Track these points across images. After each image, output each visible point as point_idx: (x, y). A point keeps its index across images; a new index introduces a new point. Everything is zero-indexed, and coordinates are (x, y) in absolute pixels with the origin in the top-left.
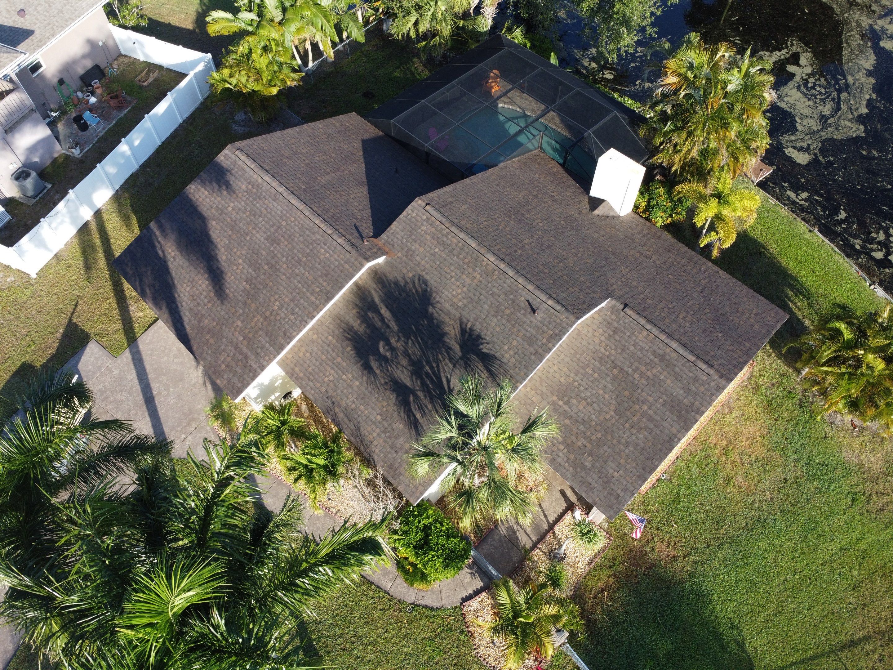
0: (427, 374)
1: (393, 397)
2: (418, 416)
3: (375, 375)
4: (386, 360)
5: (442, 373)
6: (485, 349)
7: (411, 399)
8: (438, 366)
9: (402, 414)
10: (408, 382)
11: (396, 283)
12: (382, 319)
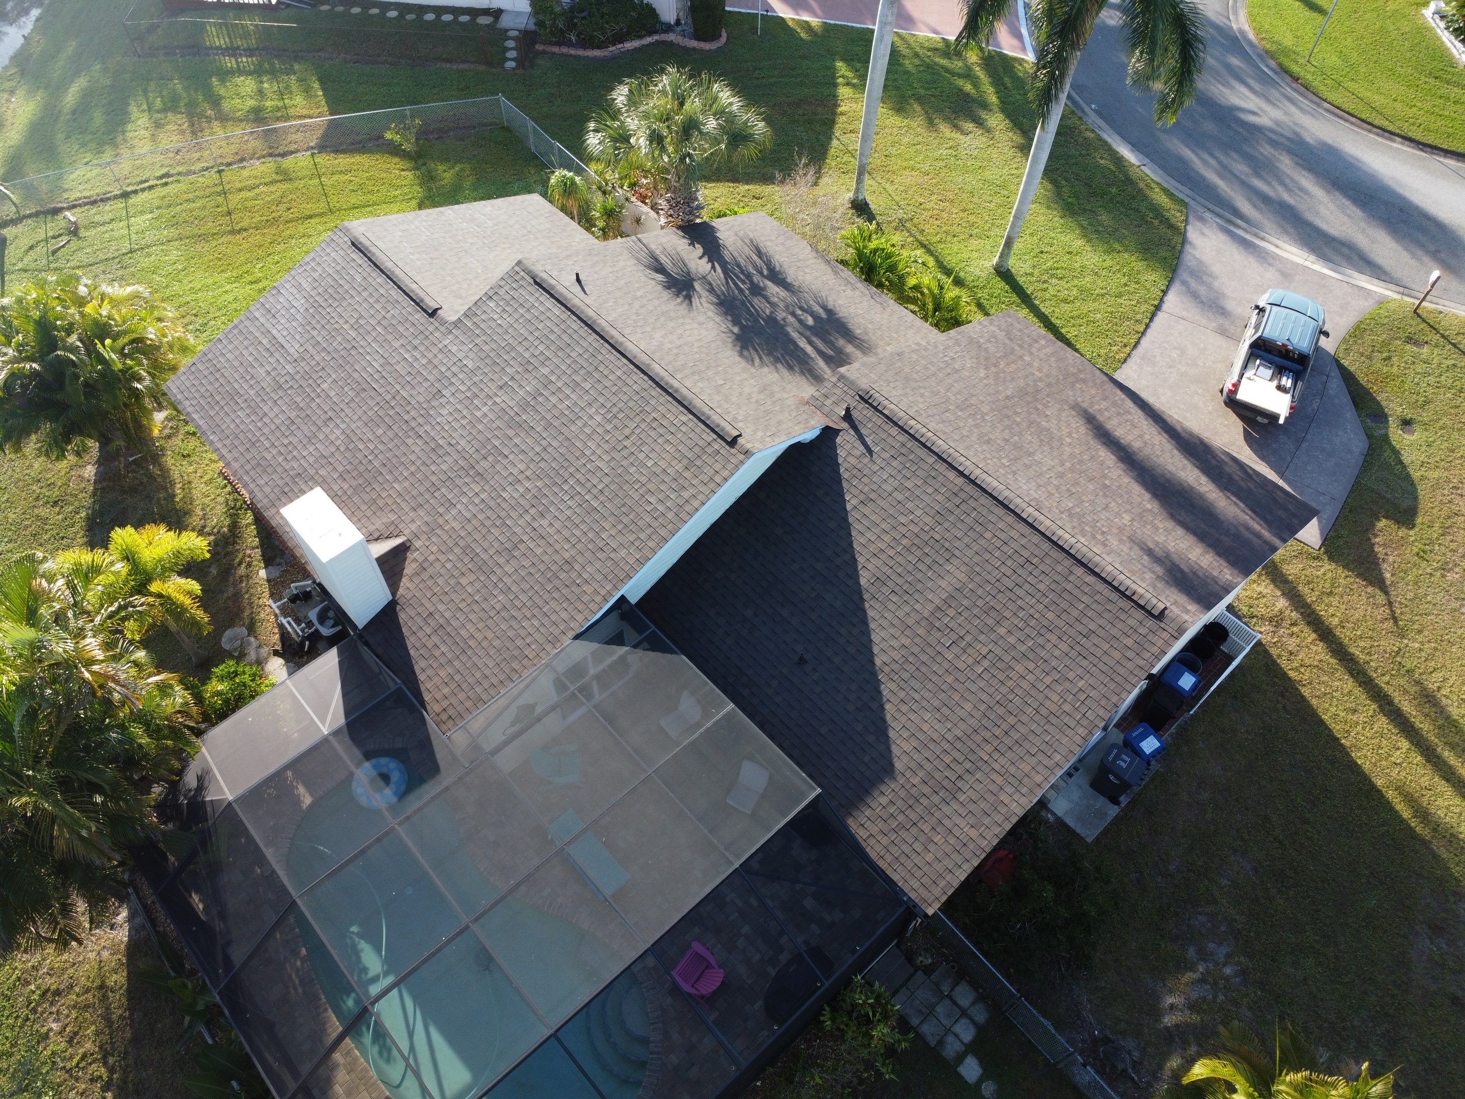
0: (744, 282)
1: (789, 280)
2: (755, 258)
3: (818, 303)
4: (801, 308)
5: (722, 276)
6: (660, 277)
7: (765, 272)
8: (727, 283)
9: (777, 265)
10: (769, 284)
11: (790, 368)
12: (810, 343)
